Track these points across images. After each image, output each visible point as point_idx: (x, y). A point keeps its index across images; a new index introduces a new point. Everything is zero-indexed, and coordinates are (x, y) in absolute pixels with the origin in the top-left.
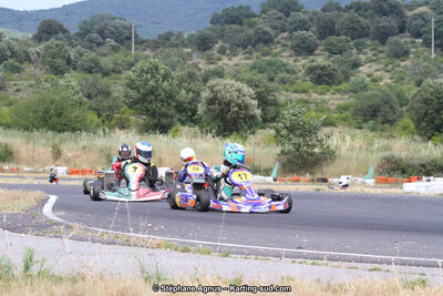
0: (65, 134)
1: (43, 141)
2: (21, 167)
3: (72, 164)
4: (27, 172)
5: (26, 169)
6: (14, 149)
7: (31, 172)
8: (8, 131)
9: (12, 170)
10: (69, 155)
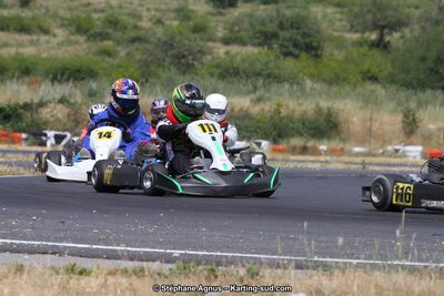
0: (429, 92)
1: (392, 106)
2: (348, 147)
3: (434, 142)
4: (357, 154)
5: (357, 149)
6: (342, 117)
7: (363, 154)
8: (335, 89)
9: (332, 152)
10: (431, 127)
